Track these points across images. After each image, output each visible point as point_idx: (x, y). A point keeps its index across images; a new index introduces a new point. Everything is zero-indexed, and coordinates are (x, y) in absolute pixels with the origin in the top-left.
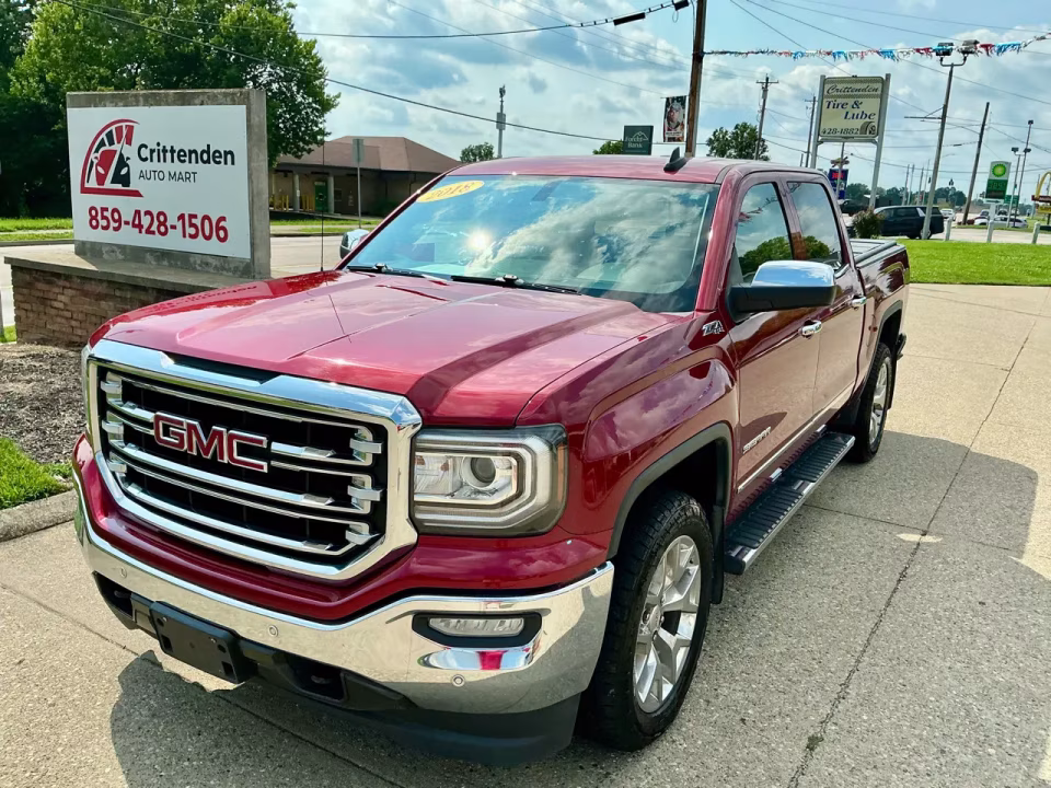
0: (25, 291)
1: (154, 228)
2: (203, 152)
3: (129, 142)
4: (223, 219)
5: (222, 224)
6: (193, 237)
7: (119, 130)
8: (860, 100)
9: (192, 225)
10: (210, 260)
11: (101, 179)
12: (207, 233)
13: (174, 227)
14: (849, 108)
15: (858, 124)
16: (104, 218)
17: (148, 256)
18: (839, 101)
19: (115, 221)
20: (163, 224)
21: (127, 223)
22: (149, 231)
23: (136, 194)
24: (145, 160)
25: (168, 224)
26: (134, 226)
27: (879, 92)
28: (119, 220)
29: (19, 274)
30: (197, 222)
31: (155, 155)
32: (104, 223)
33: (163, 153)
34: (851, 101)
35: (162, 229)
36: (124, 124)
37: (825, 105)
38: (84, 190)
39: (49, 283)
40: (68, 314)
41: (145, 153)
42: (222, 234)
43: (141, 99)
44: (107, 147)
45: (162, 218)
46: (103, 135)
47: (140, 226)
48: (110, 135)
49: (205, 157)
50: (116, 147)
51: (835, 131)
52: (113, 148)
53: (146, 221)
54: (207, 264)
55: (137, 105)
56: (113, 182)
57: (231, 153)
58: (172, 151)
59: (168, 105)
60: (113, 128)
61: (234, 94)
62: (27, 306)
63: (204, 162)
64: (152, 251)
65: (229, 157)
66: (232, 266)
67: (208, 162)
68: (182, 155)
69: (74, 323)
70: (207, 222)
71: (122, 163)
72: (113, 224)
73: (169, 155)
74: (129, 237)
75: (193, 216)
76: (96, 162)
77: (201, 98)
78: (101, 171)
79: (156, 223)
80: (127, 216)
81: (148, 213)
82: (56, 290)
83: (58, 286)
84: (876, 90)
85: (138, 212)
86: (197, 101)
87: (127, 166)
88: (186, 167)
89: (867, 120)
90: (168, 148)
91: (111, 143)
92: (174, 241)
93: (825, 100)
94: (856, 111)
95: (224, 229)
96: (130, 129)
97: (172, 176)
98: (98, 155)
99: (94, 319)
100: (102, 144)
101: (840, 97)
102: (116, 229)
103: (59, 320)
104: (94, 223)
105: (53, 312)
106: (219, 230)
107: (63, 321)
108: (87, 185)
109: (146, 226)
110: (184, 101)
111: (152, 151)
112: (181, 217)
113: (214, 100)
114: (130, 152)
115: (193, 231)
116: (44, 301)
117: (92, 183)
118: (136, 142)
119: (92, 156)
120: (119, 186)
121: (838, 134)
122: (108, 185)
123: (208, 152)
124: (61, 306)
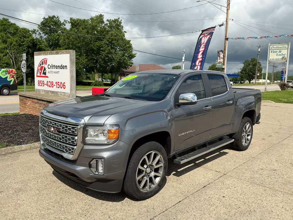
0: (22, 101)
1: (51, 86)
2: (61, 66)
3: (46, 64)
4: (64, 83)
5: (64, 84)
6: (59, 88)
7: (44, 61)
8: (281, 50)
9: (58, 85)
10: (62, 93)
11: (40, 74)
12: (61, 87)
13: (55, 85)
14: (278, 53)
15: (281, 57)
16: (41, 83)
17: (50, 93)
18: (275, 51)
19: (43, 84)
20: (52, 84)
21: (45, 84)
22: (50, 87)
23: (47, 77)
24: (49, 68)
25: (54, 85)
26: (47, 85)
27: (287, 48)
28: (44, 84)
29: (21, 97)
30: (59, 84)
31: (51, 67)
32: (41, 84)
33: (53, 66)
34: (278, 51)
35: (52, 86)
36: (45, 60)
37: (270, 52)
38: (37, 76)
39: (26, 99)
40: (29, 107)
41: (49, 67)
42: (64, 87)
43: (49, 53)
44: (42, 66)
45: (52, 83)
46: (41, 63)
47: (48, 85)
48: (42, 62)
49: (61, 67)
50: (43, 65)
51: (274, 59)
52: (43, 66)
53: (49, 84)
54: (61, 95)
55: (48, 55)
56: (43, 74)
57: (66, 66)
58: (55, 66)
59: (54, 54)
60: (43, 61)
61: (67, 51)
62: (22, 105)
63: (61, 69)
64: (50, 91)
65: (66, 67)
66: (66, 95)
67: (62, 68)
68: (57, 67)
69: (31, 110)
70: (61, 84)
71: (45, 69)
72: (43, 85)
73: (54, 67)
74: (46, 88)
75: (58, 82)
76: (39, 69)
77: (61, 53)
78: (41, 71)
79: (51, 84)
80: (45, 83)
81: (50, 82)
82: (27, 101)
83: (28, 100)
84: (286, 47)
85: (47, 82)
86: (60, 53)
87: (46, 70)
88: (58, 70)
89: (283, 56)
90: (54, 65)
91: (43, 64)
92: (55, 89)
93: (270, 51)
94: (280, 53)
95: (65, 85)
96: (46, 61)
97: (54, 72)
98: (40, 67)
99: (34, 108)
100: (41, 65)
101: (275, 49)
102: (43, 86)
103: (28, 109)
104: (39, 84)
105: (27, 107)
106: (63, 86)
107: (29, 109)
108: (38, 75)
109: (49, 85)
110: (57, 53)
111: (51, 66)
112: (56, 83)
113: (63, 53)
114: (46, 66)
115: (58, 86)
116: (25, 104)
117: (39, 75)
118: (47, 64)
119: (39, 67)
120: (44, 75)
121: (275, 60)
122: (42, 75)
123: (62, 66)
124: (28, 105)
